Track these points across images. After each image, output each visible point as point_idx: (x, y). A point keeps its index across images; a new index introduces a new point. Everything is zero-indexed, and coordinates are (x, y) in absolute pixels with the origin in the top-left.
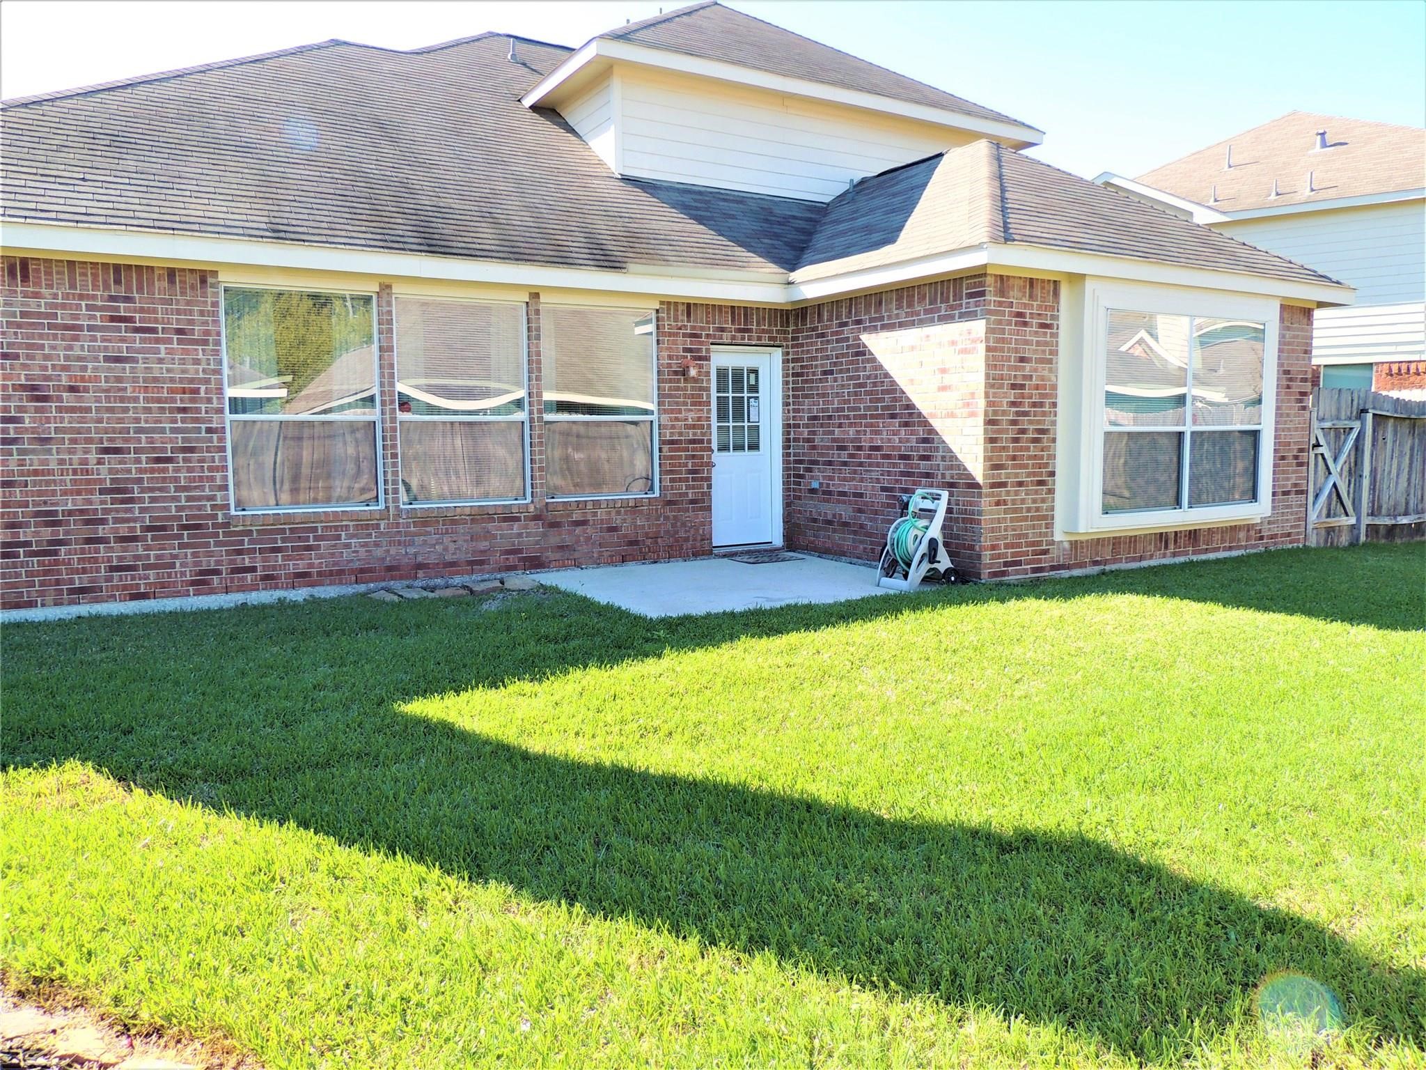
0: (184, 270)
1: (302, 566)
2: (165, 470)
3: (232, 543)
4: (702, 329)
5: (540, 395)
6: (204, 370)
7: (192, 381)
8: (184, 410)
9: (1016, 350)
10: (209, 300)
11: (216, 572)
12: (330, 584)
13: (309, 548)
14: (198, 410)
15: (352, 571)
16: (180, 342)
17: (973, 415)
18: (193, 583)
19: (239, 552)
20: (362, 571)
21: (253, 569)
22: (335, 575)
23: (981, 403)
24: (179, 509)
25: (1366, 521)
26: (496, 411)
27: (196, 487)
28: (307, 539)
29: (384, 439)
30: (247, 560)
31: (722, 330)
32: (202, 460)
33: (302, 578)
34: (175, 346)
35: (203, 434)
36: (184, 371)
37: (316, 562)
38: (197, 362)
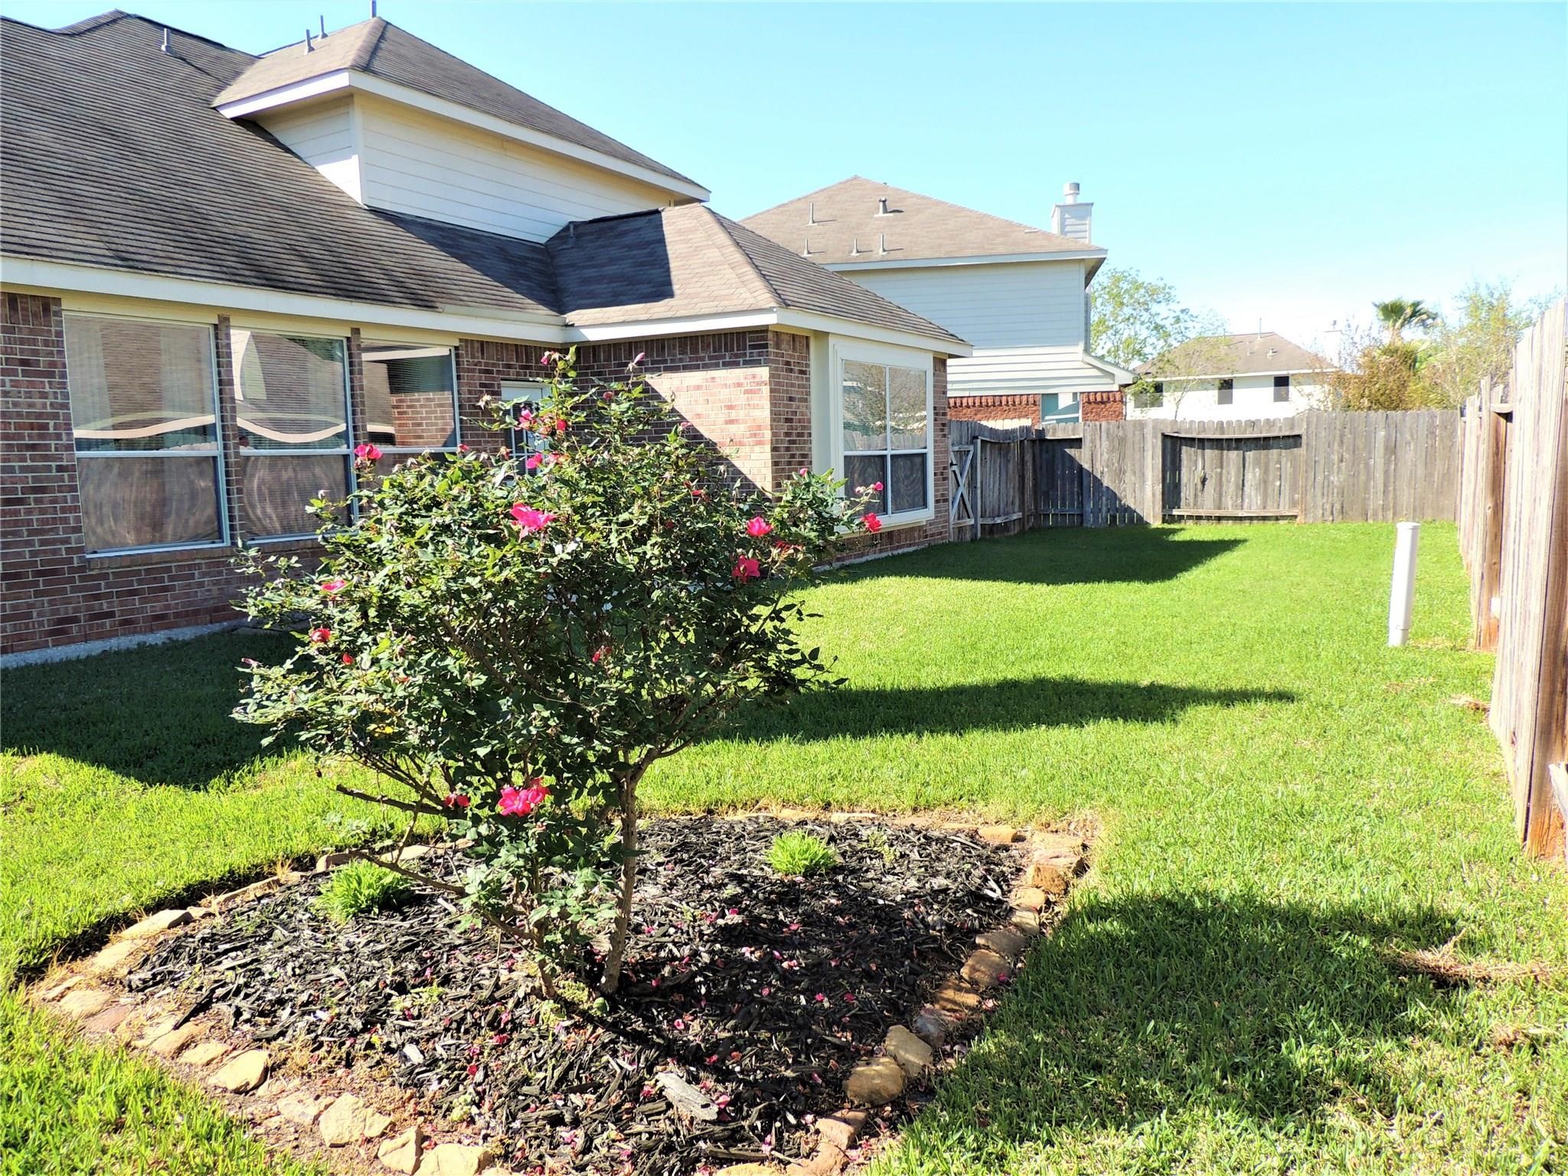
0: (26, 296)
1: (158, 608)
2: (17, 513)
3: (91, 588)
4: (494, 365)
5: (364, 427)
6: (52, 404)
7: (40, 415)
8: (33, 447)
9: (787, 392)
10: (53, 329)
11: (76, 620)
12: (187, 625)
13: (165, 589)
14: (47, 447)
15: (208, 611)
16: (25, 373)
17: (760, 443)
18: (51, 633)
19: (97, 597)
20: (216, 610)
21: (111, 615)
22: (190, 616)
23: (768, 434)
24: (33, 554)
25: (980, 521)
26: (322, 444)
27: (51, 530)
28: (162, 580)
29: (227, 474)
30: (105, 606)
31: (509, 366)
32: (54, 501)
33: (159, 621)
34: (20, 378)
35: (54, 473)
36: (30, 405)
37: (173, 602)
38: (44, 395)
